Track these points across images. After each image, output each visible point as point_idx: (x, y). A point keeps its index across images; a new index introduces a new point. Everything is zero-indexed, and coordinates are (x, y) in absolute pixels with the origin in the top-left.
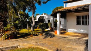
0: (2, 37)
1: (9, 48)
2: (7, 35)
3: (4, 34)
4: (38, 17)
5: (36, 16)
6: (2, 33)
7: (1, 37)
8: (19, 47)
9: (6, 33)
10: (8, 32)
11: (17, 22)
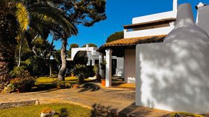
0: (6, 88)
1: (22, 103)
2: (16, 85)
3: (9, 84)
4: (74, 51)
5: (70, 49)
6: (5, 82)
7: (3, 88)
8: (37, 103)
9: (12, 81)
10: (16, 80)
11: (28, 62)
